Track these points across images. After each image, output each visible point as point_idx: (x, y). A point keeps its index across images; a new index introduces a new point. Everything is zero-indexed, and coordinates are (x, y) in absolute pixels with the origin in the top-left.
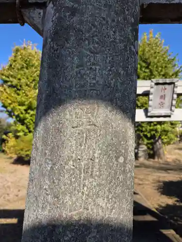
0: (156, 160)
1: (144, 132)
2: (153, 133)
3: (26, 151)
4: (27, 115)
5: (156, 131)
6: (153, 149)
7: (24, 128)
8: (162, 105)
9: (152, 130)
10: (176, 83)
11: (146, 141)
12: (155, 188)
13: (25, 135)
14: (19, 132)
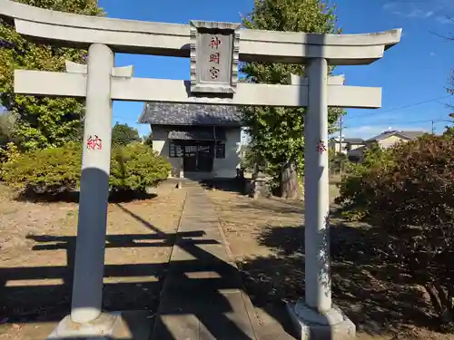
0: (283, 198)
1: (267, 149)
2: (281, 151)
3: (38, 176)
4: (43, 108)
5: (287, 147)
6: (279, 180)
7: (37, 132)
8: (214, 74)
9: (281, 146)
10: (236, 32)
11: (269, 166)
12: (254, 236)
13: (41, 146)
14: (28, 139)
